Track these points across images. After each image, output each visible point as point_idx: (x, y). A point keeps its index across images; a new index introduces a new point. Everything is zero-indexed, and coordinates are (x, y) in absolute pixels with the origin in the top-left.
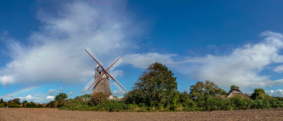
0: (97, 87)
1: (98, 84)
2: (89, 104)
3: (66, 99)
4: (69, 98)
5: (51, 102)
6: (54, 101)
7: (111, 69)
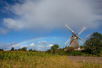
0: (72, 44)
1: (72, 42)
2: (66, 52)
3: (58, 48)
4: (60, 48)
5: (48, 50)
6: (50, 50)
7: (79, 34)
